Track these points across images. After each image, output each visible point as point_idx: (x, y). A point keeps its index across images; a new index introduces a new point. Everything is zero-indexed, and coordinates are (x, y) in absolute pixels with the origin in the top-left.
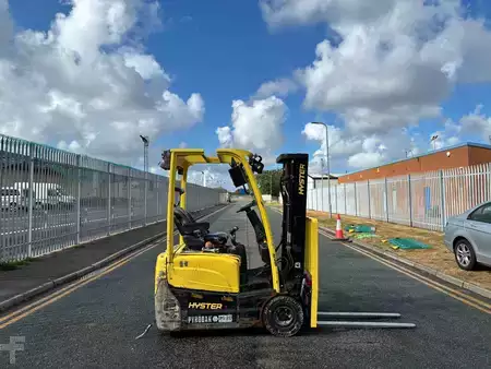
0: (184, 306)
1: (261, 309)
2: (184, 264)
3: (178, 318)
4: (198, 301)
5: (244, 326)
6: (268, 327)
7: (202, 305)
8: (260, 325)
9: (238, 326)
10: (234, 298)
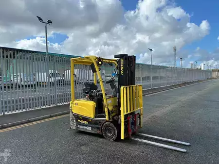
0: (77, 121)
1: (101, 126)
2: (77, 104)
3: (75, 125)
4: (81, 120)
5: (95, 133)
6: (104, 135)
7: (82, 121)
8: (101, 134)
9: (93, 132)
10: (92, 120)
